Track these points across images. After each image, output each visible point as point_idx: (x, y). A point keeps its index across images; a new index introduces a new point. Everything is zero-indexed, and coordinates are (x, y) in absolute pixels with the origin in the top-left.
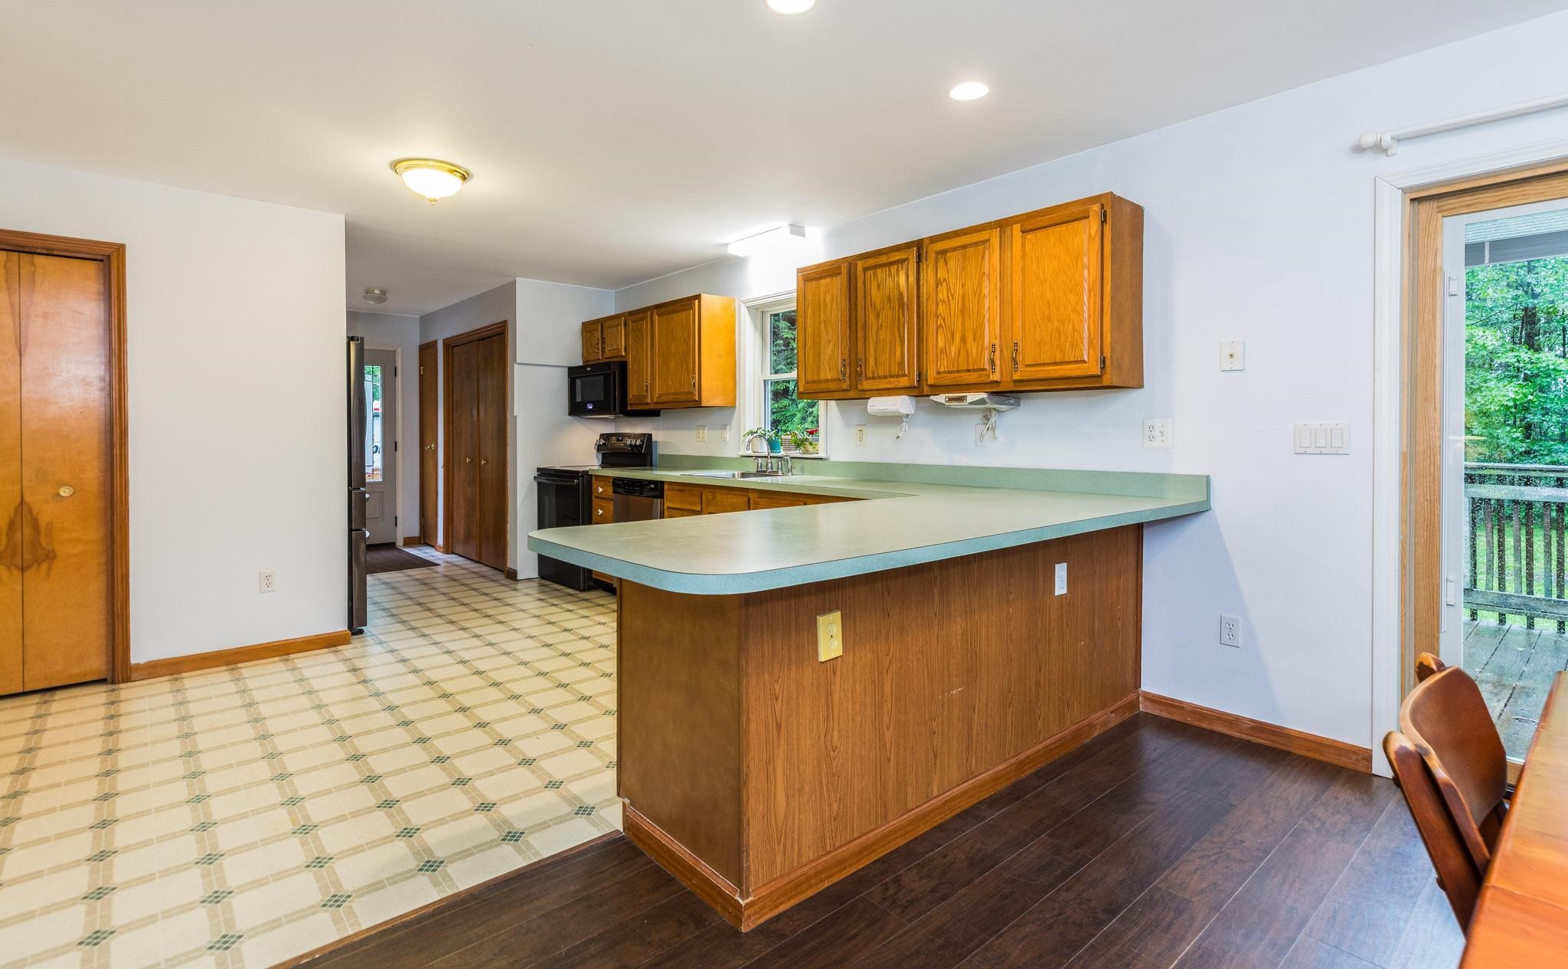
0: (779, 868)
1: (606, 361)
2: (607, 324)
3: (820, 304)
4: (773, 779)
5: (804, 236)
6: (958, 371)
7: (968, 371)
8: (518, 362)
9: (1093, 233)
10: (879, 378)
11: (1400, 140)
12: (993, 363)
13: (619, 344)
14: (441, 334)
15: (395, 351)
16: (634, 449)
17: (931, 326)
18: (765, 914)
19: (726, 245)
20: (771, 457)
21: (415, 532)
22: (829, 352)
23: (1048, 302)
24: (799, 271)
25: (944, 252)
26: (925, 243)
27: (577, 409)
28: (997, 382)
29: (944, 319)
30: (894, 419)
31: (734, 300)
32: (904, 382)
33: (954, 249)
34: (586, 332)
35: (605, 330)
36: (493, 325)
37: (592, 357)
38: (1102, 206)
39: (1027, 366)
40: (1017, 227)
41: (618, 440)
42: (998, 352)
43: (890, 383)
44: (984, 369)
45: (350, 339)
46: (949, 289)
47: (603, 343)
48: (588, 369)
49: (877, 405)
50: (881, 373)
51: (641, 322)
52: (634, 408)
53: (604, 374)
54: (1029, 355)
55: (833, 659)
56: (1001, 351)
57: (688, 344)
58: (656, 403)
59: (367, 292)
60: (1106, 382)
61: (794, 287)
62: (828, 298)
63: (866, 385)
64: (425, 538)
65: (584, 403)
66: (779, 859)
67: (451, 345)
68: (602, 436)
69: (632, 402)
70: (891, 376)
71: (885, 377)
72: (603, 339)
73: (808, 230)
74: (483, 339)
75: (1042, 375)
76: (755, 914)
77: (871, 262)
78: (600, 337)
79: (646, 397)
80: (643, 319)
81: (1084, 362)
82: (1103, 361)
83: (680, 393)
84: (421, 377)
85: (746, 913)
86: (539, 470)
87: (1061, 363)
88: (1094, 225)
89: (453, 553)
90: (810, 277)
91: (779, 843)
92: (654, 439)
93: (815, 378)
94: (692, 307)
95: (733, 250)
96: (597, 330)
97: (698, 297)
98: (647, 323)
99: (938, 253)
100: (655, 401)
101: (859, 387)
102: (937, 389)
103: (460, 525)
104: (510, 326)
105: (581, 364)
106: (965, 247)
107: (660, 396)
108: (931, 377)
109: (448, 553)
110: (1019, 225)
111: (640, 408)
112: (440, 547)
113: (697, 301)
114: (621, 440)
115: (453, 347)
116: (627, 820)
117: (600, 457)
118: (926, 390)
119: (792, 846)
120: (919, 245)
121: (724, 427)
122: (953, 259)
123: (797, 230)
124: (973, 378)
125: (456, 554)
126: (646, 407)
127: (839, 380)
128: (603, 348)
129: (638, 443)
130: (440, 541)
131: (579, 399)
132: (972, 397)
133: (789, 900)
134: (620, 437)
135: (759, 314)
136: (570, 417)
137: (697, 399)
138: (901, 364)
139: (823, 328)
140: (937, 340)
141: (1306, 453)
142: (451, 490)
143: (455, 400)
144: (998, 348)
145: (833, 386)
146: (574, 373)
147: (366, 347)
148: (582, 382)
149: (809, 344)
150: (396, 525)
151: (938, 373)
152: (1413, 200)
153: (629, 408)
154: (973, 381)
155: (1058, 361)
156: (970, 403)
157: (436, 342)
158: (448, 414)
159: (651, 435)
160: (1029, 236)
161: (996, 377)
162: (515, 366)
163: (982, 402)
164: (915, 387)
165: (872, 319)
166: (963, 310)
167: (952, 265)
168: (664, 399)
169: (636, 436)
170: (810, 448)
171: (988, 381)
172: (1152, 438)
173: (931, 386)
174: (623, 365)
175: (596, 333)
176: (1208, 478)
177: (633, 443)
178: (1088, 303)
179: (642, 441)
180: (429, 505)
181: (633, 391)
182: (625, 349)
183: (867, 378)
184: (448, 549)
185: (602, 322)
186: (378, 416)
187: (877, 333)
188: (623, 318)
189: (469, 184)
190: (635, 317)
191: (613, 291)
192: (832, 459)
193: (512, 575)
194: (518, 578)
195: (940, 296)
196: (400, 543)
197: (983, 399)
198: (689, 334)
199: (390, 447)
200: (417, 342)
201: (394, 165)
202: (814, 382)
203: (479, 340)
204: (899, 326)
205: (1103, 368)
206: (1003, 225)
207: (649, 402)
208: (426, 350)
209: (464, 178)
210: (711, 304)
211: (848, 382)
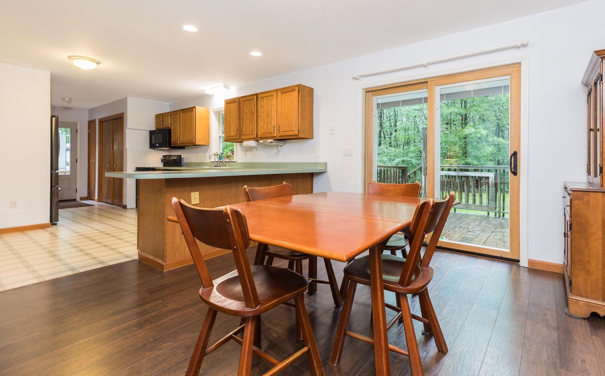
0: (177, 257)
1: (164, 128)
2: (164, 115)
3: (230, 111)
4: (175, 233)
5: (229, 89)
6: (266, 133)
7: (269, 133)
8: (128, 128)
9: (296, 95)
10: (246, 135)
11: (362, 77)
12: (274, 131)
13: (168, 123)
14: (97, 117)
15: (77, 123)
16: (175, 160)
17: (260, 119)
18: (172, 268)
19: (205, 90)
20: (219, 162)
21: (86, 195)
22: (233, 127)
23: (287, 114)
24: (225, 100)
25: (263, 97)
26: (259, 94)
27: (153, 146)
28: (275, 136)
29: (263, 118)
30: (251, 149)
31: (209, 109)
32: (253, 136)
33: (265, 97)
34: (157, 118)
35: (164, 117)
36: (118, 114)
37: (159, 127)
38: (299, 88)
39: (282, 132)
40: (280, 92)
41: (169, 157)
42: (275, 128)
43: (249, 137)
44: (272, 133)
45: (52, 117)
46: (264, 109)
47: (163, 122)
48: (157, 131)
49: (246, 143)
50: (247, 134)
51: (176, 115)
52: (174, 145)
53: (162, 133)
54: (282, 129)
55: (196, 204)
56: (276, 127)
57: (191, 123)
58: (181, 144)
59: (63, 99)
60: (299, 136)
61: (224, 106)
62: (233, 110)
63: (243, 137)
64: (90, 197)
65: (155, 144)
66: (177, 255)
67: (101, 121)
68: (163, 156)
69: (173, 143)
70: (250, 135)
71: (248, 135)
72: (163, 121)
73: (231, 87)
74: (115, 119)
75: (285, 134)
76: (168, 267)
77: (244, 99)
78: (162, 120)
79: (177, 142)
80: (177, 114)
81: (294, 131)
82: (299, 131)
83: (188, 140)
84: (89, 134)
85: (165, 267)
86: (136, 168)
87: (290, 131)
88: (296, 93)
89: (102, 202)
90: (228, 103)
91: (177, 250)
92: (182, 157)
93: (229, 135)
94: (193, 111)
95: (208, 92)
96: (161, 117)
97: (195, 107)
98: (178, 115)
99: (261, 98)
100: (180, 143)
101: (241, 138)
102: (261, 138)
103: (105, 191)
104: (125, 115)
105: (155, 129)
106: (268, 96)
107: (182, 142)
108: (259, 135)
109: (99, 202)
110: (280, 91)
111: (176, 145)
112: (96, 200)
113: (194, 109)
114: (170, 157)
115: (103, 122)
116: (139, 255)
117: (163, 164)
118: (259, 139)
119: (182, 252)
120: (257, 95)
121: (206, 152)
122: (265, 99)
123: (226, 87)
124: (269, 135)
125: (103, 202)
126: (177, 145)
127: (236, 136)
128: (163, 124)
129: (176, 158)
130: (96, 197)
131: (153, 142)
132: (269, 141)
133: (180, 265)
134: (170, 156)
135: (218, 114)
136: (150, 149)
137: (194, 142)
138: (252, 131)
139: (231, 119)
140: (261, 124)
141: (345, 156)
142: (101, 177)
143: (103, 143)
144: (275, 127)
145: (234, 138)
146: (151, 133)
147: (59, 120)
148: (155, 137)
149: (227, 124)
150: (76, 192)
151: (261, 134)
152: (366, 92)
153: (172, 145)
154: (270, 136)
155: (289, 130)
156: (269, 143)
157: (95, 120)
158: (100, 148)
159: (181, 155)
160: (282, 95)
161: (275, 135)
162: (127, 129)
163: (271, 142)
164: (256, 138)
165: (244, 117)
166: (267, 115)
167: (265, 101)
168: (184, 142)
169: (175, 156)
170: (231, 158)
171: (273, 136)
172: (315, 153)
173: (260, 138)
174: (170, 130)
175: (160, 118)
176: (326, 163)
177: (174, 158)
178: (295, 114)
179: (178, 158)
180: (92, 184)
181: (173, 140)
182: (171, 124)
183: (243, 135)
184: (100, 200)
185: (162, 115)
186: (68, 150)
187: (246, 121)
188: (170, 114)
189: (100, 66)
190: (174, 113)
191: (168, 104)
192: (238, 162)
193: (125, 207)
194: (127, 208)
195: (262, 111)
196: (78, 199)
197: (271, 141)
198: (192, 120)
199: (74, 161)
200: (87, 120)
201: (69, 57)
202: (229, 136)
203: (113, 120)
204: (251, 119)
205: (298, 133)
206: (277, 91)
207: (179, 143)
208: (91, 123)
209: (97, 63)
210: (199, 110)
211: (238, 136)
